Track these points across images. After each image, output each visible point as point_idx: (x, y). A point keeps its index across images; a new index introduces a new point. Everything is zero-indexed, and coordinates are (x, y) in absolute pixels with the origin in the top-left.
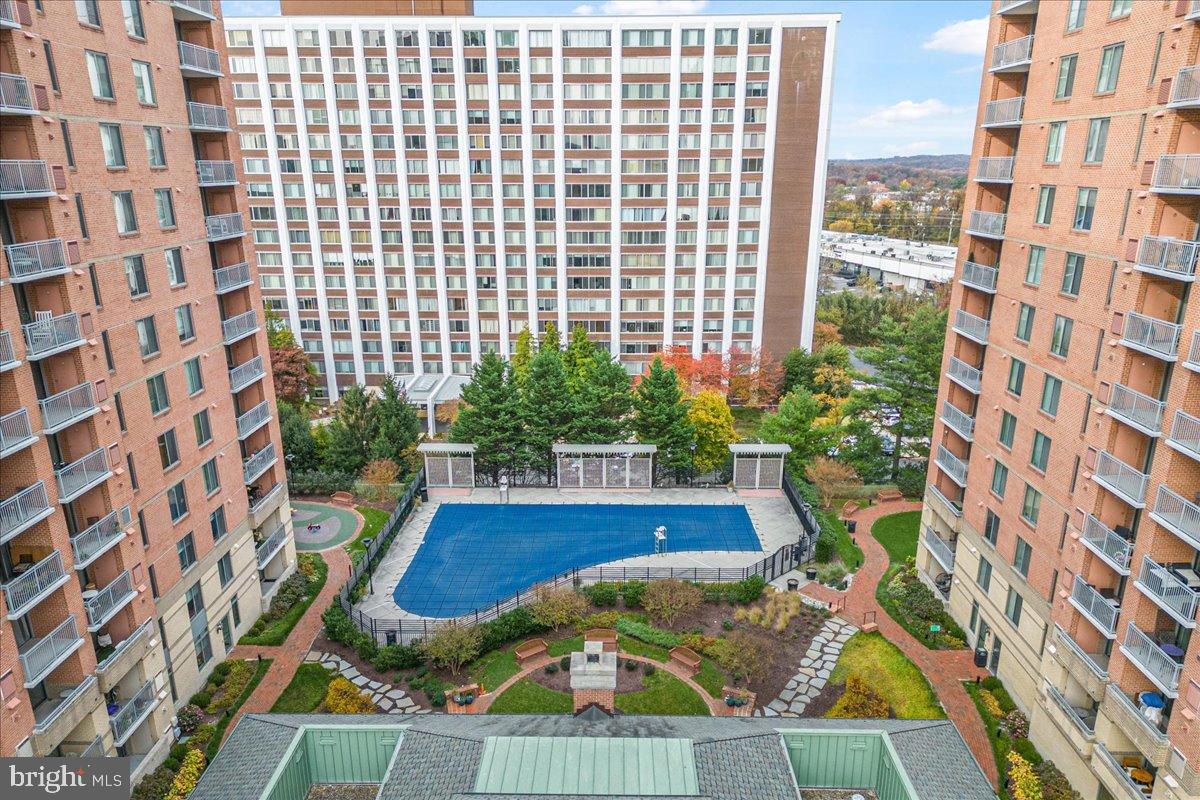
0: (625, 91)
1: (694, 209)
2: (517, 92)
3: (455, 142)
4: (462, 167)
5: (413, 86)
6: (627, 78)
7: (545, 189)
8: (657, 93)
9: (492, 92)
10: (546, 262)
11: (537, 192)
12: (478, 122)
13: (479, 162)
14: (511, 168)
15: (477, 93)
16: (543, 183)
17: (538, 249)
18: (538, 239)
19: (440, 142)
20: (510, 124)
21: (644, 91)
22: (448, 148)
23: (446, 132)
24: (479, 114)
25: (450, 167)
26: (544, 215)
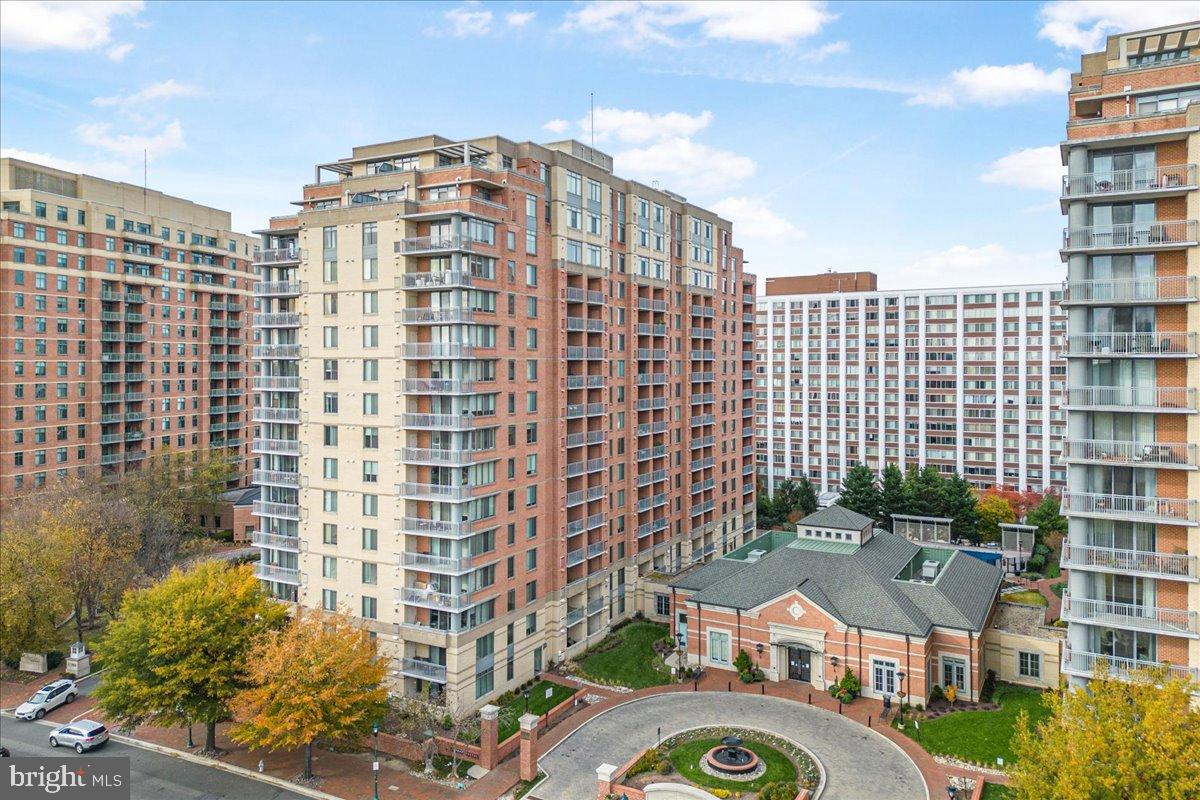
0: (966, 327)
1: (1016, 397)
2: (897, 329)
3: (857, 356)
4: (861, 370)
5: (834, 327)
6: (967, 321)
7: (913, 383)
8: (988, 328)
9: (881, 330)
10: (912, 426)
11: (907, 384)
12: (872, 346)
13: (871, 368)
14: (891, 371)
15: (872, 330)
16: (912, 380)
17: (906, 418)
18: (907, 411)
19: (848, 357)
20: (891, 346)
21: (979, 328)
22: (853, 360)
23: (852, 352)
24: (873, 341)
25: (853, 370)
26: (911, 398)
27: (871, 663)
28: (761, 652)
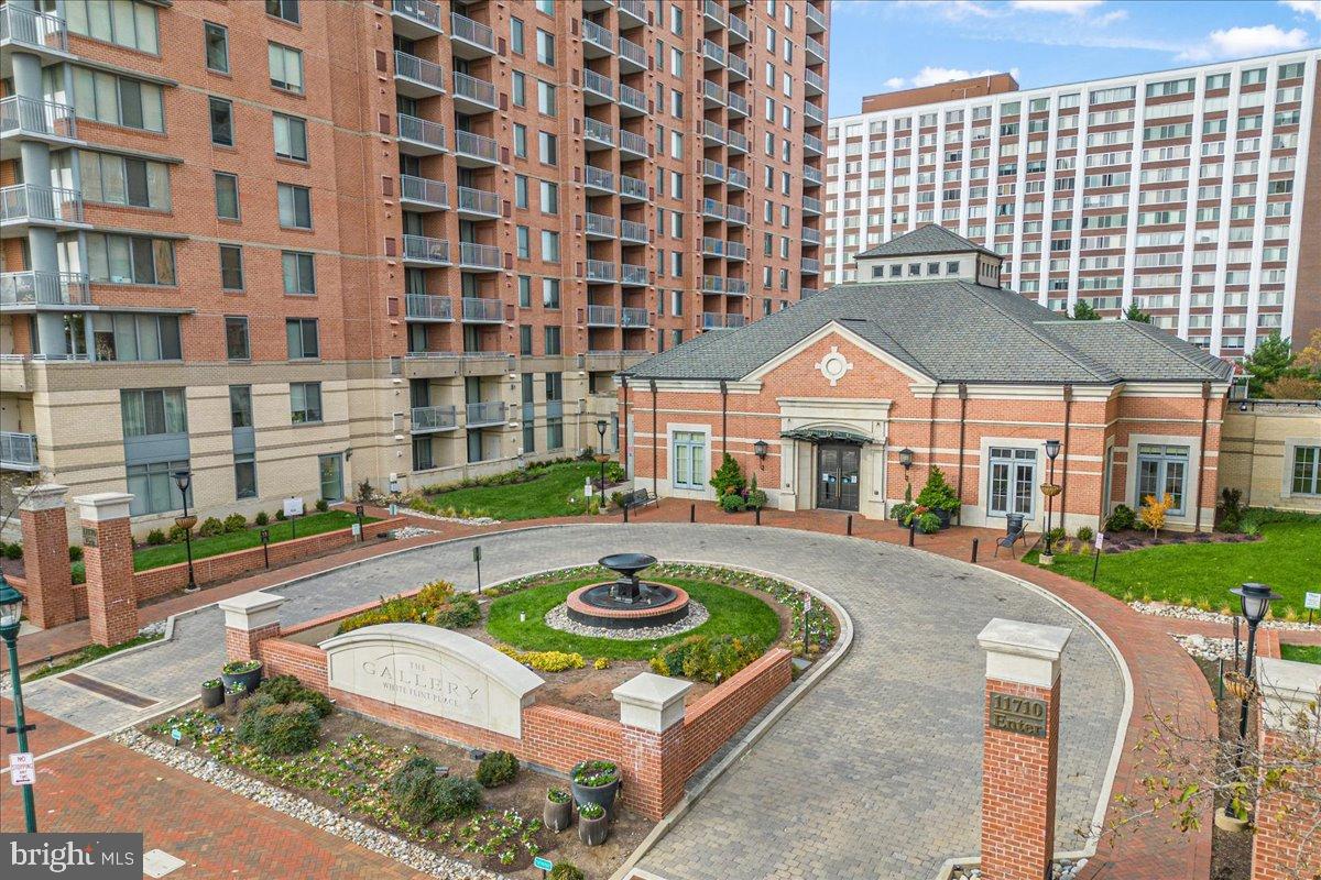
0: (1147, 133)
1: (1215, 231)
2: (1045, 146)
3: (985, 192)
4: (989, 212)
5: (955, 152)
6: (1149, 123)
7: (1063, 224)
8: (1180, 131)
9: (1021, 150)
10: (1057, 286)
11: (1055, 225)
12: (1007, 174)
13: (1004, 206)
14: (1032, 209)
15: (1008, 151)
16: (1061, 219)
17: (1051, 275)
18: (1052, 265)
19: (972, 193)
20: (1036, 172)
21: (1166, 133)
22: (979, 197)
23: (978, 184)
24: (1009, 168)
25: (978, 213)
26: (1061, 246)
27: (984, 455)
28: (763, 457)
